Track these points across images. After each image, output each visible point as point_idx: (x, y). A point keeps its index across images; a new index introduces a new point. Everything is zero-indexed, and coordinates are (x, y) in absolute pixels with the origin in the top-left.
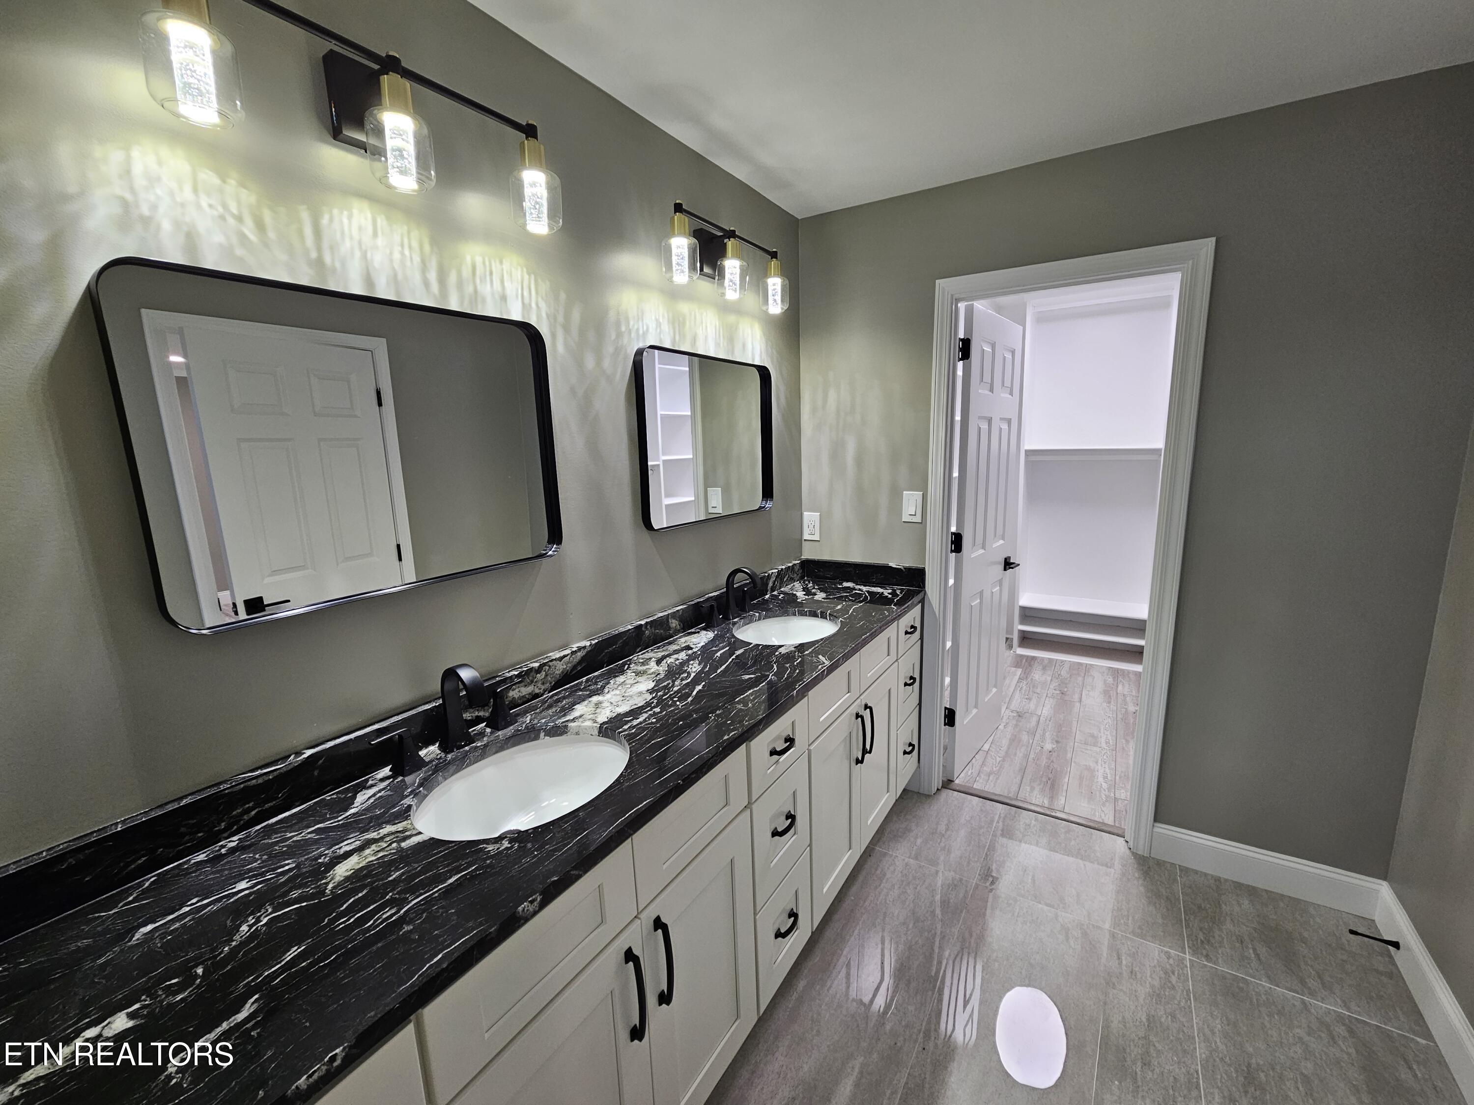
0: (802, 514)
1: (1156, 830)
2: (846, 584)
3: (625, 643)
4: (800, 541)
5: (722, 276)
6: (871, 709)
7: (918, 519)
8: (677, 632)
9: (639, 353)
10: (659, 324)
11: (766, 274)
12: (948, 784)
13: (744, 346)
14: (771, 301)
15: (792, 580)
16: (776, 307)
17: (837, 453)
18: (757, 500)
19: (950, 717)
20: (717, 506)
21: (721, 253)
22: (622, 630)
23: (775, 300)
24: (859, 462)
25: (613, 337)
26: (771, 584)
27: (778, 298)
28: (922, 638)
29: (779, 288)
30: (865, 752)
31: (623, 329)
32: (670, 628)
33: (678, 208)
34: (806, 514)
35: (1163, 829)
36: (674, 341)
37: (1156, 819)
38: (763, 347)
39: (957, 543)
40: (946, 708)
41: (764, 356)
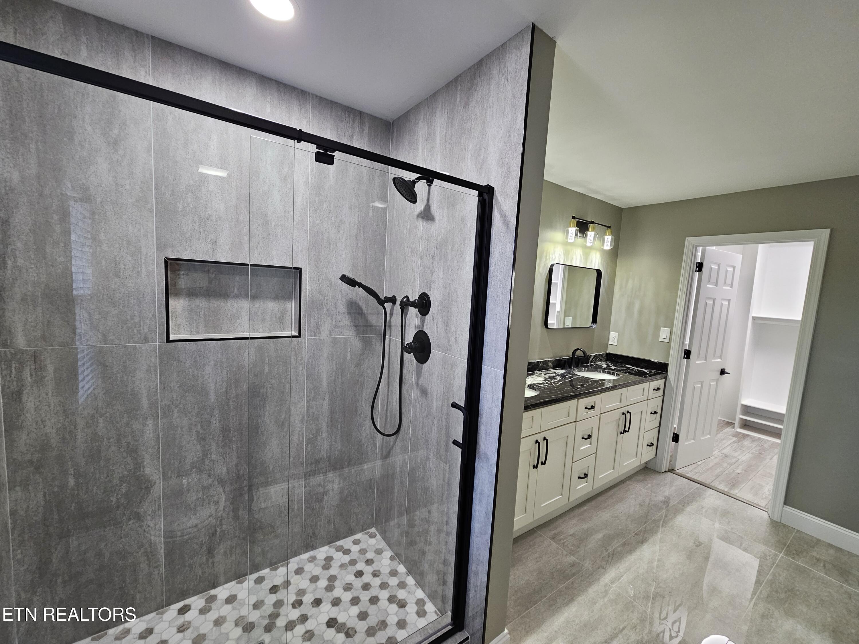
0: (609, 333)
1: (785, 509)
2: (627, 366)
3: (533, 366)
4: (607, 344)
5: (586, 236)
6: (630, 413)
7: (667, 340)
8: (551, 368)
9: (552, 266)
10: (560, 255)
11: (605, 234)
12: (671, 470)
13: (592, 261)
14: (605, 243)
15: (601, 360)
16: (608, 246)
17: (629, 308)
18: (589, 323)
19: (676, 438)
20: (569, 324)
21: (587, 229)
22: (532, 361)
23: (607, 245)
24: (640, 312)
25: (544, 260)
26: (591, 360)
27: (609, 244)
28: (663, 396)
29: (610, 240)
30: (625, 431)
31: (548, 257)
32: (548, 366)
33: (573, 218)
34: (611, 333)
35: (788, 509)
36: (564, 261)
37: (785, 503)
38: (600, 261)
39: (687, 354)
40: (674, 433)
41: (600, 265)
